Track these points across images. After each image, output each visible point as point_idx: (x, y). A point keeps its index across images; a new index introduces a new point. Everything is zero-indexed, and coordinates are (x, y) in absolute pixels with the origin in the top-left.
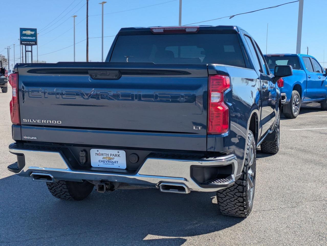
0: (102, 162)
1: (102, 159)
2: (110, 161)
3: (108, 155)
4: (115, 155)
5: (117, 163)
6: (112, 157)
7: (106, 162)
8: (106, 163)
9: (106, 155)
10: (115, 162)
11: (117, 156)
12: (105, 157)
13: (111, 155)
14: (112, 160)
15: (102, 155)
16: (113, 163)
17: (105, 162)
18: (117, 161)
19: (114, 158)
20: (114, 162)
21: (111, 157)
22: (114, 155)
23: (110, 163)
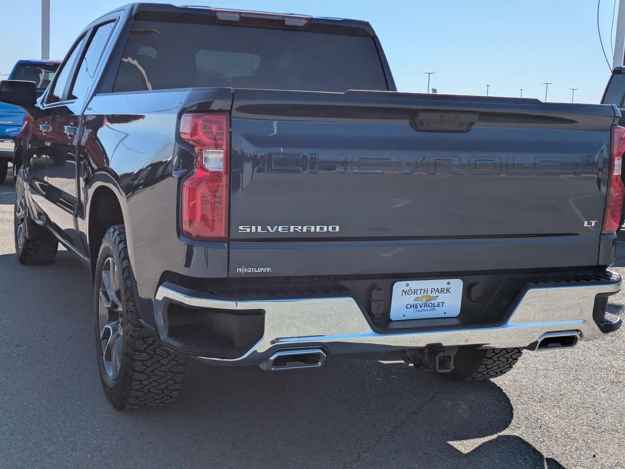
0: (412, 307)
1: (414, 301)
2: (428, 303)
3: (426, 292)
4: (441, 290)
5: (443, 306)
6: (433, 294)
7: (421, 307)
8: (419, 308)
9: (422, 291)
10: (438, 304)
11: (445, 291)
12: (421, 296)
13: (432, 292)
14: (432, 302)
15: (415, 292)
16: (434, 306)
17: (419, 306)
18: (443, 303)
19: (437, 297)
20: (436, 305)
21: (431, 295)
22: (438, 291)
23: (428, 308)
